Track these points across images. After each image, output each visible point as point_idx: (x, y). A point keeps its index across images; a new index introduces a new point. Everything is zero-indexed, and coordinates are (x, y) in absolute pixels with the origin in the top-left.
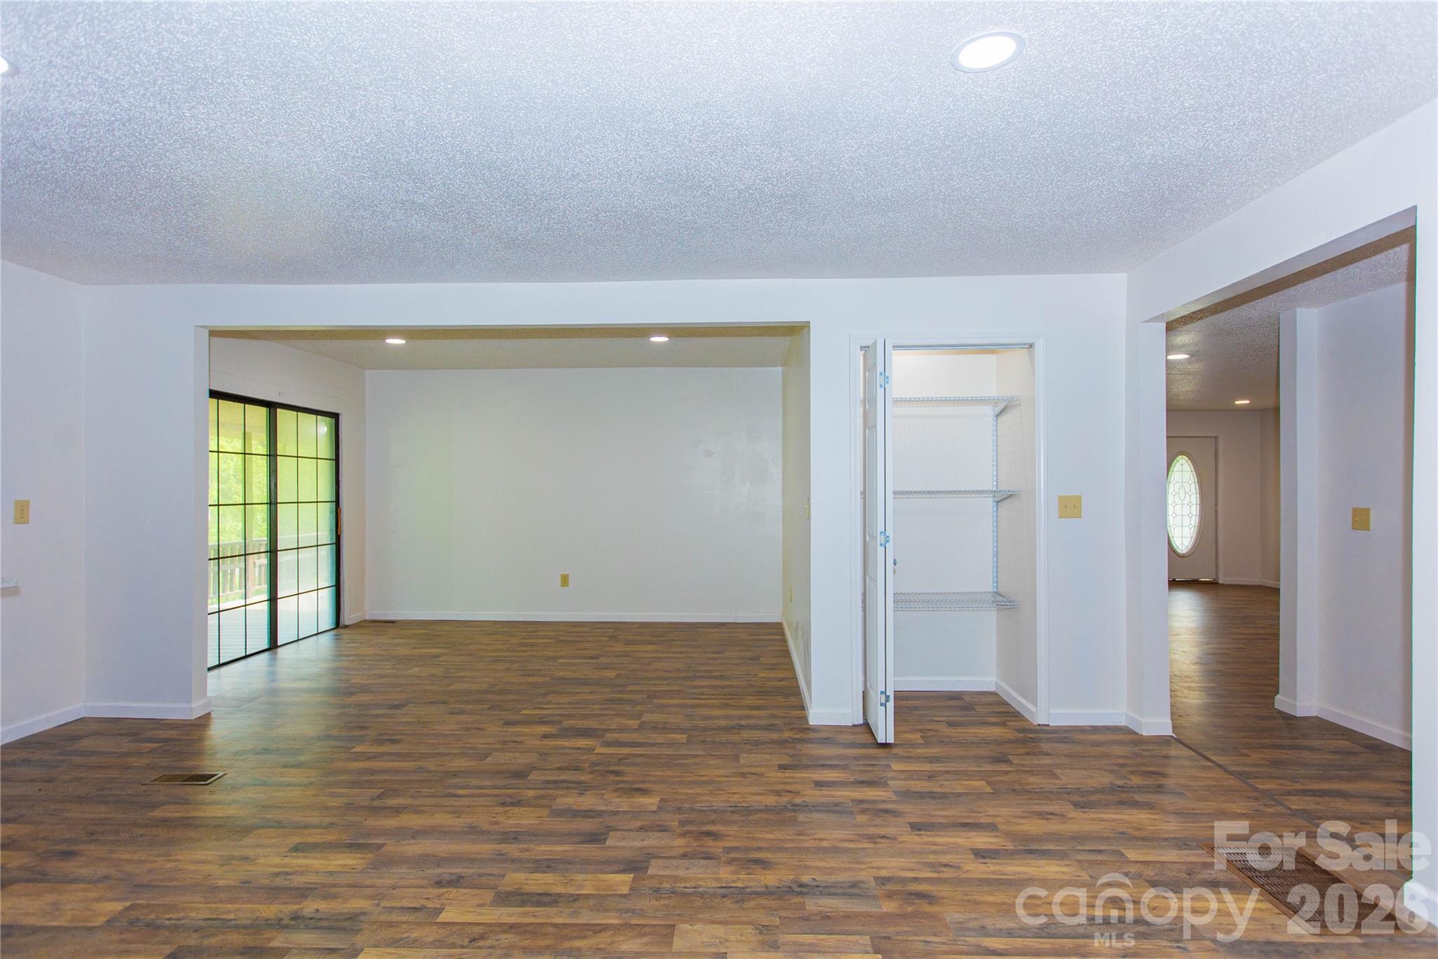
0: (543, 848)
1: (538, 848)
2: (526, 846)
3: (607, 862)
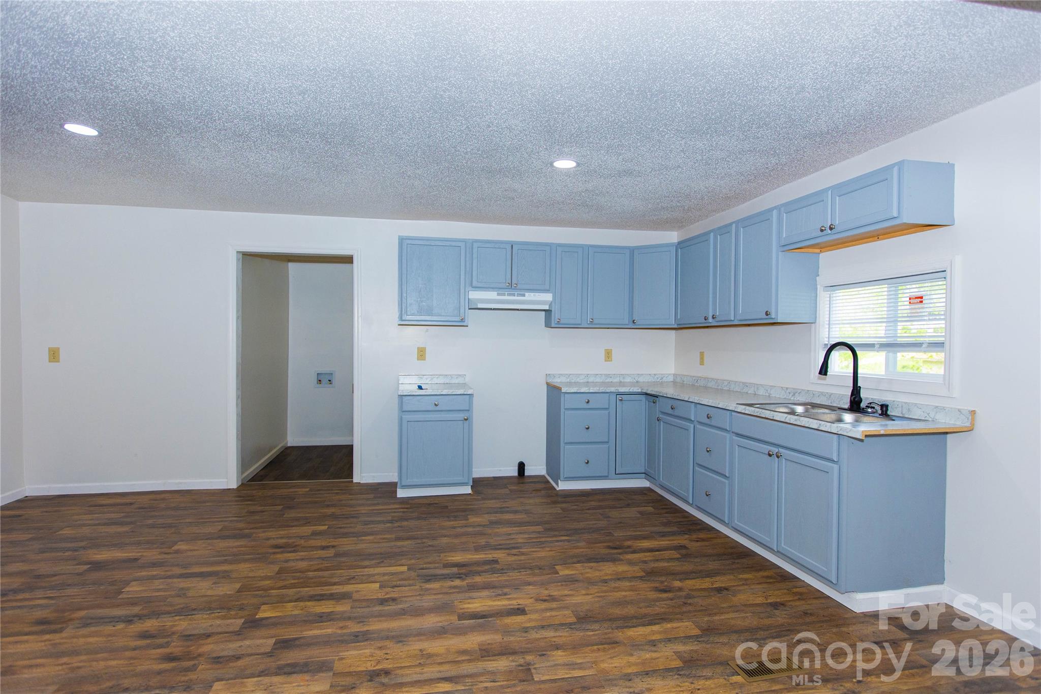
0: (329, 631)
1: (334, 630)
2: (345, 631)
3: (275, 625)
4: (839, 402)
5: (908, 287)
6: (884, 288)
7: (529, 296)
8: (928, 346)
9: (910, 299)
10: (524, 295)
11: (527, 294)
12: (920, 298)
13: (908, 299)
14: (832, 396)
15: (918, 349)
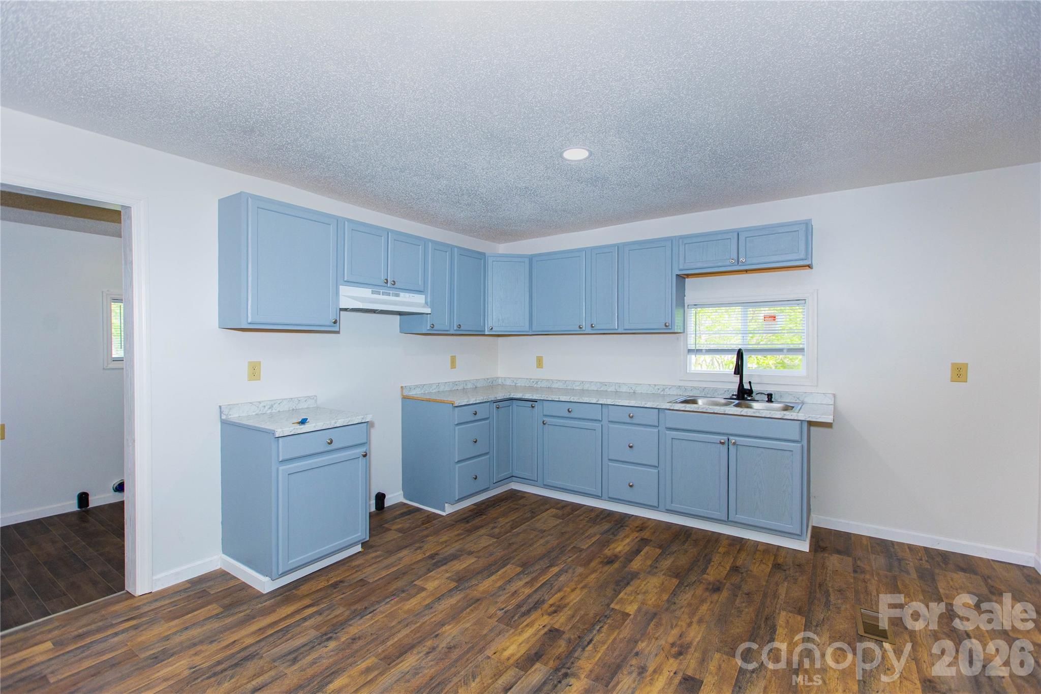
4: (714, 393)
5: (762, 309)
6: (738, 309)
7: (405, 297)
8: (788, 351)
9: (765, 318)
10: (397, 295)
11: (402, 294)
12: (774, 318)
13: (763, 318)
14: (705, 390)
15: (782, 353)
